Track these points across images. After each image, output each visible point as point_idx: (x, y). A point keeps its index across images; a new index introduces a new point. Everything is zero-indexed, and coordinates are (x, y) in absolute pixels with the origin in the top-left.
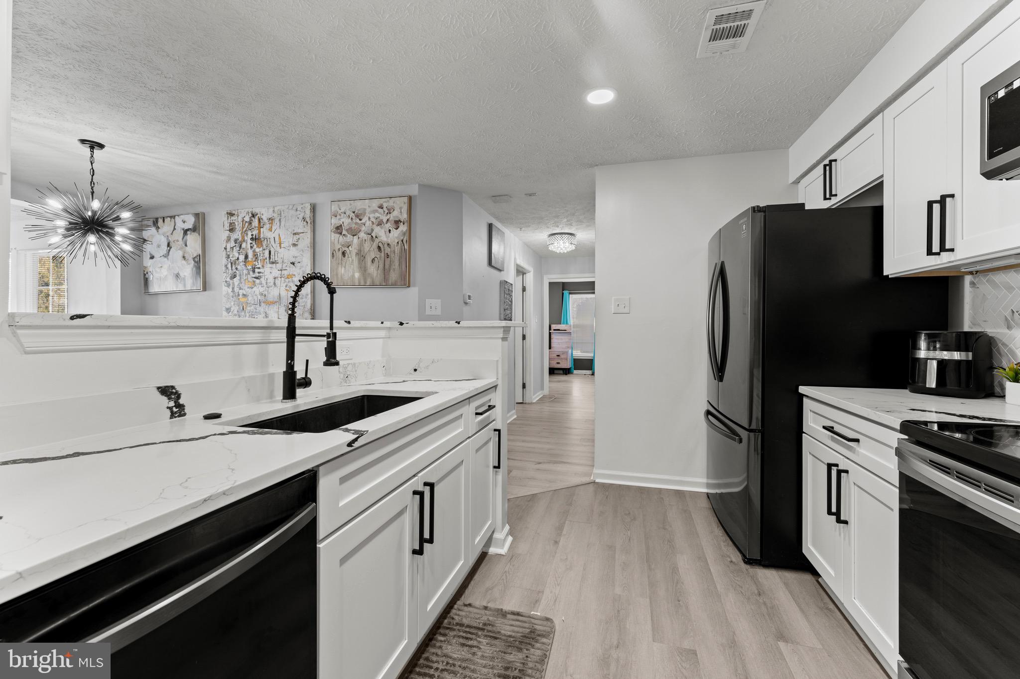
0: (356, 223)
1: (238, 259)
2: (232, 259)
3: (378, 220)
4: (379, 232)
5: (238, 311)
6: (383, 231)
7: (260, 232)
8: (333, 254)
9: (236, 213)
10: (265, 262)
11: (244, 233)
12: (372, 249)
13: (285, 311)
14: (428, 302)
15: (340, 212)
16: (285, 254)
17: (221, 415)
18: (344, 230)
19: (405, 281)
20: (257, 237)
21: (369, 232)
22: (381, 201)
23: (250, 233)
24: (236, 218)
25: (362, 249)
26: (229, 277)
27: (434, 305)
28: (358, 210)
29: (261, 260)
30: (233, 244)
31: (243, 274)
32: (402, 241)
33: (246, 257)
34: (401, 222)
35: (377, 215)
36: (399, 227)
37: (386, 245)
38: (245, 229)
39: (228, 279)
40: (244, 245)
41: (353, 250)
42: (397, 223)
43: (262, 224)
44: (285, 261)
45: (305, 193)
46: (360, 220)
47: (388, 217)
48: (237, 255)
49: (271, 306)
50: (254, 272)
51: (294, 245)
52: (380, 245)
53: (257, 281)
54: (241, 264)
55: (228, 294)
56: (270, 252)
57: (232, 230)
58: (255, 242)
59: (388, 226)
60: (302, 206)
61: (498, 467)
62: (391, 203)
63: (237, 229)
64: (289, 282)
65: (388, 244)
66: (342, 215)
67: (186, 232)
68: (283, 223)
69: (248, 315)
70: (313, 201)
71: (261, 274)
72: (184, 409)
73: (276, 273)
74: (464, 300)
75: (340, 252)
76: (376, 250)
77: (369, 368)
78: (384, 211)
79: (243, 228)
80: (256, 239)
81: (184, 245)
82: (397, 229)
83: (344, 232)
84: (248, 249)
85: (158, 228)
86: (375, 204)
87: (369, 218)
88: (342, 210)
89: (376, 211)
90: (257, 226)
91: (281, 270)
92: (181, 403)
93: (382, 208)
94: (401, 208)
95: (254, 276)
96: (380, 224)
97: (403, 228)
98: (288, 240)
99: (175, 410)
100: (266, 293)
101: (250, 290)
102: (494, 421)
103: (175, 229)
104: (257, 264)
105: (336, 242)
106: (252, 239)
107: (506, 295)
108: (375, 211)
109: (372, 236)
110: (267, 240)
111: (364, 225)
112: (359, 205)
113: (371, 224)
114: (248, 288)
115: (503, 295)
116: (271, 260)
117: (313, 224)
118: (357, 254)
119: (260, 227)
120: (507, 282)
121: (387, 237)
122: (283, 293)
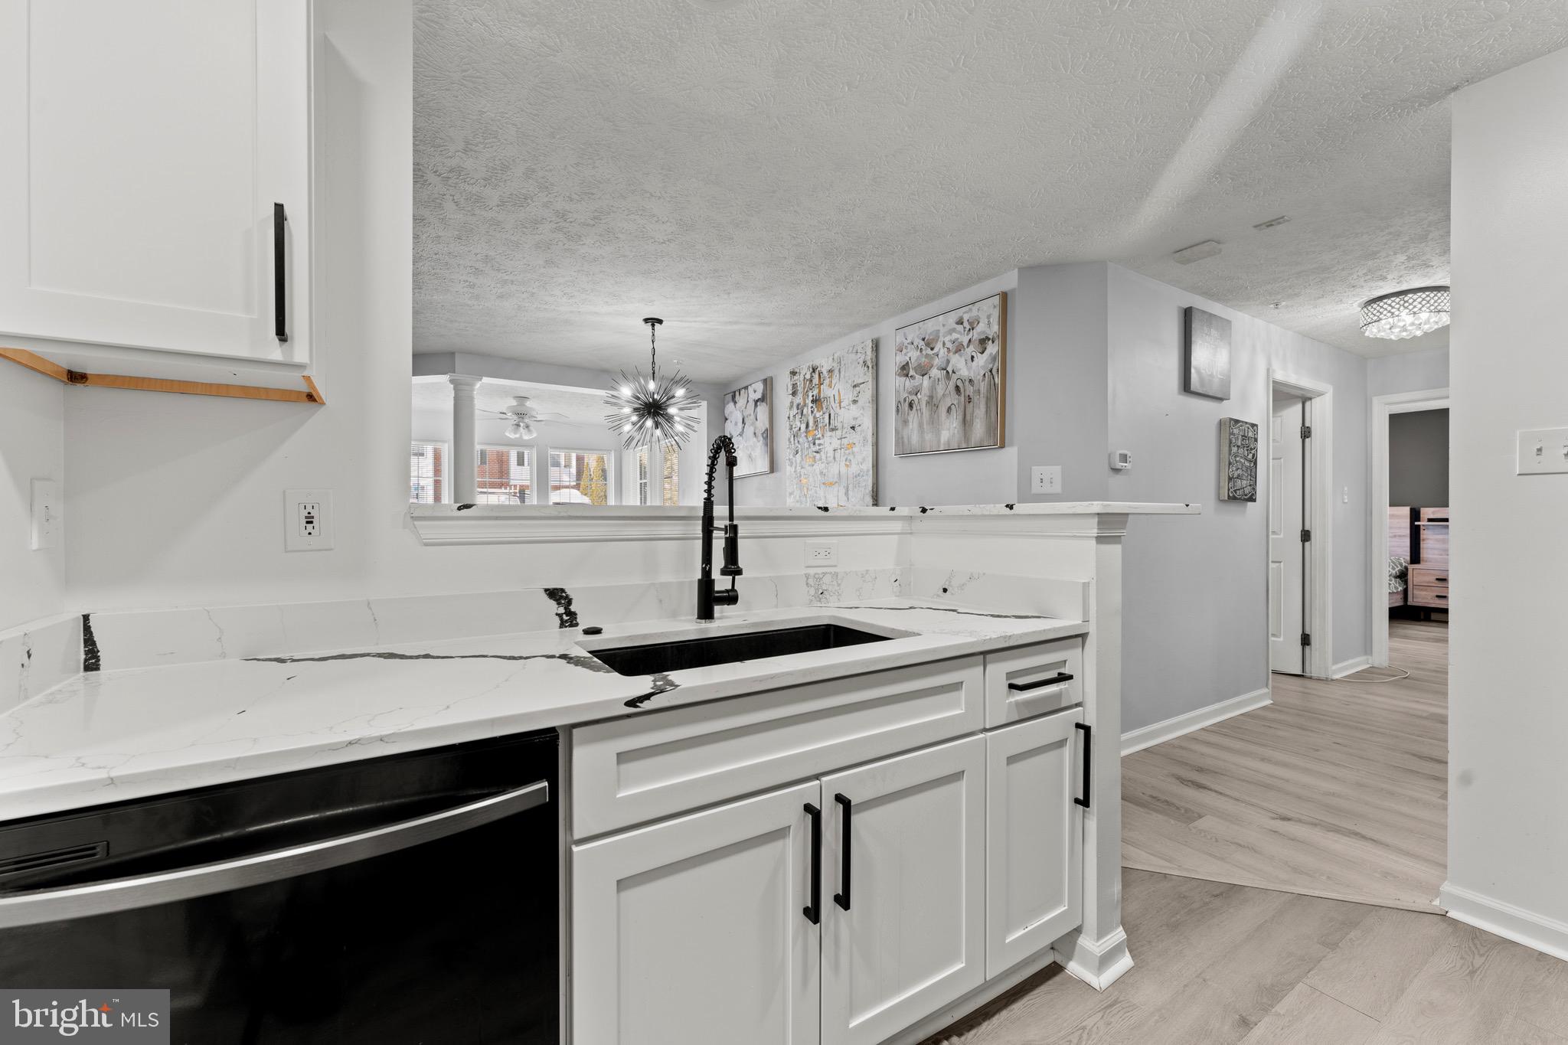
0: (927, 356)
1: (800, 429)
2: (794, 430)
3: (956, 344)
4: (958, 362)
5: (800, 498)
6: (963, 360)
7: (820, 391)
8: (897, 407)
9: (798, 371)
10: (825, 430)
11: (806, 394)
12: (947, 392)
14: (1037, 471)
16: (846, 415)
17: (602, 629)
18: (911, 370)
19: (998, 438)
20: (817, 398)
21: (943, 366)
22: (960, 312)
23: (811, 398)
24: (798, 376)
25: (934, 395)
26: (792, 453)
27: (1048, 476)
28: (929, 335)
29: (821, 427)
30: (795, 411)
31: (805, 449)
32: (991, 371)
33: (808, 425)
34: (989, 339)
35: (955, 336)
36: (986, 348)
37: (967, 383)
38: (806, 390)
39: (791, 457)
40: (805, 411)
41: (923, 397)
42: (983, 342)
43: (822, 380)
44: (845, 426)
45: (866, 326)
46: (932, 349)
47: (970, 336)
48: (798, 424)
49: (831, 489)
51: (855, 402)
52: (959, 384)
53: (818, 455)
54: (803, 435)
55: (791, 475)
56: (830, 415)
57: (794, 394)
58: (816, 404)
59: (970, 350)
60: (863, 345)
61: (1084, 802)
62: (974, 312)
63: (799, 391)
64: (850, 454)
65: (970, 381)
66: (909, 346)
67: (756, 402)
68: (842, 373)
70: (875, 336)
71: (821, 447)
72: (576, 618)
73: (836, 443)
74: (1110, 464)
75: (907, 404)
76: (953, 392)
77: (864, 581)
78: (965, 328)
79: (804, 389)
80: (816, 401)
81: (755, 419)
82: (982, 353)
83: (912, 373)
84: (809, 415)
85: (735, 403)
86: (952, 318)
87: (944, 344)
88: (909, 341)
89: (954, 330)
90: (817, 382)
91: (841, 439)
92: (572, 610)
93: (962, 324)
94: (989, 317)
95: (815, 449)
96: (959, 349)
97: (992, 349)
98: (848, 396)
99: (565, 618)
100: (827, 472)
101: (811, 468)
102: (1078, 705)
103: (748, 401)
104: (817, 433)
105: (902, 388)
106: (812, 401)
107: (1235, 449)
108: (951, 331)
109: (948, 372)
110: (827, 401)
111: (937, 355)
112: (930, 327)
113: (946, 353)
114: (809, 466)
115: (1227, 448)
116: (831, 427)
117: (875, 368)
118: (928, 403)
119: (820, 384)
120: (1237, 421)
121: (969, 369)
122: (843, 470)
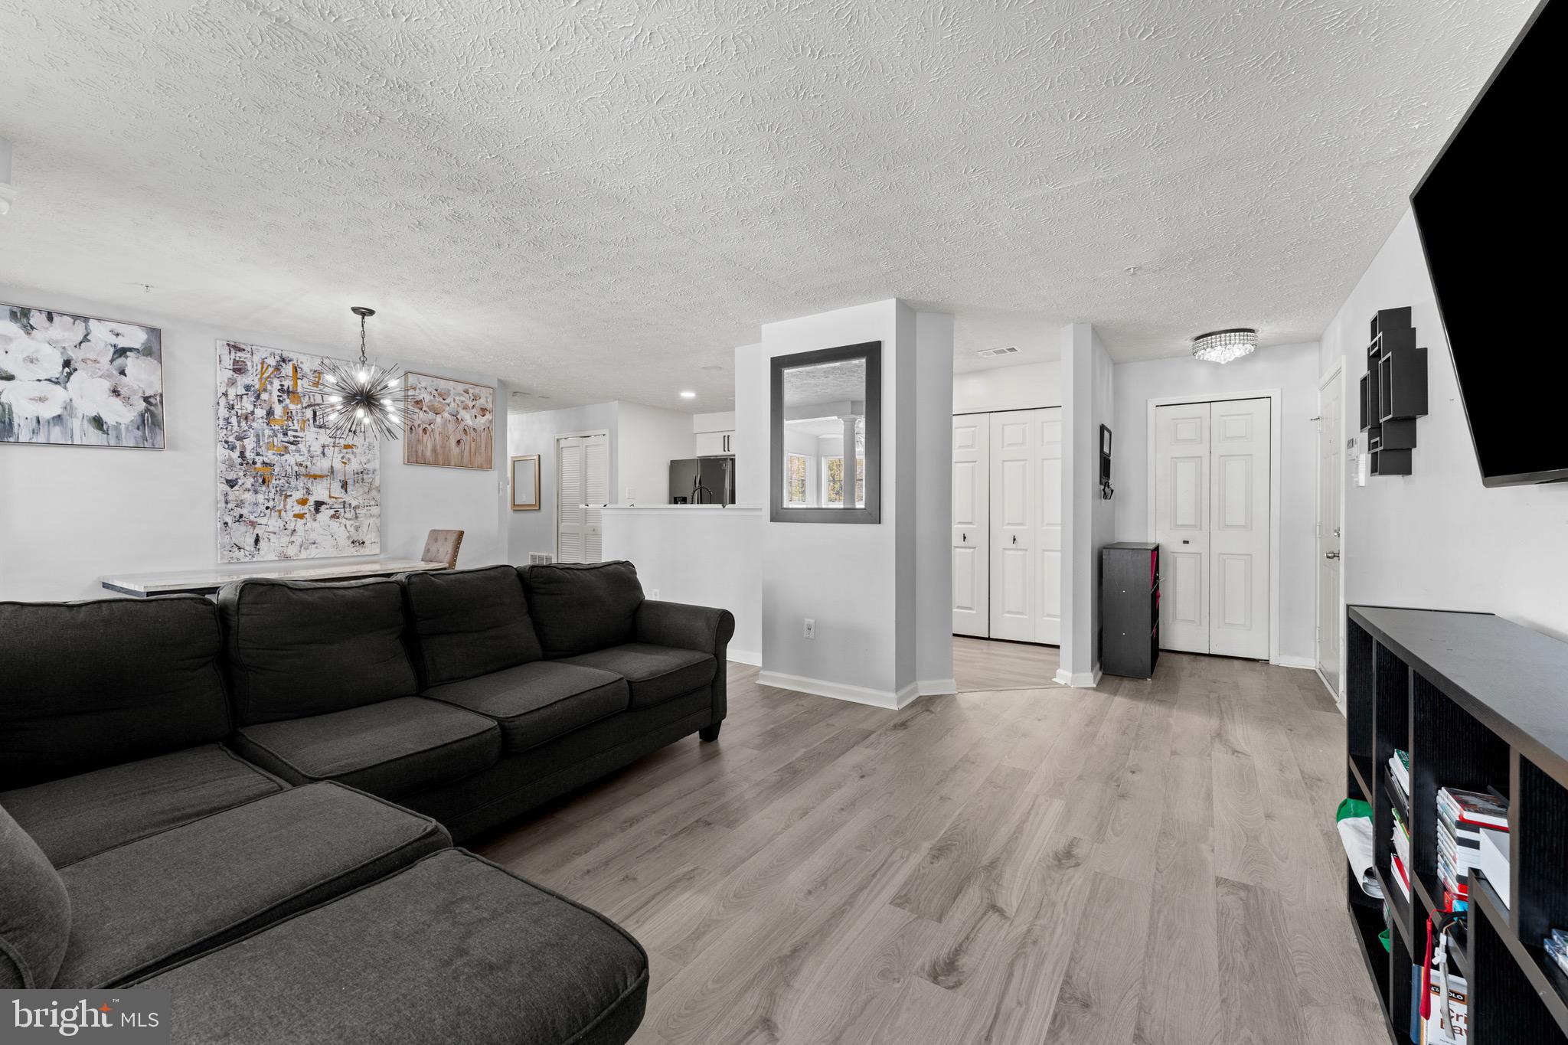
0: (440, 402)
1: (253, 413)
2: (240, 412)
3: (464, 404)
5: (253, 485)
6: (468, 416)
7: (296, 384)
8: (411, 429)
9: (248, 349)
10: (306, 425)
11: (266, 382)
12: (458, 431)
13: (342, 487)
15: (419, 386)
16: (341, 419)
18: (425, 406)
20: (291, 389)
21: (455, 414)
22: (467, 386)
23: (277, 384)
24: (249, 355)
25: (447, 430)
26: (234, 435)
28: (442, 389)
29: (298, 420)
30: (241, 391)
31: (264, 435)
32: (489, 428)
33: (270, 413)
34: (488, 411)
35: (463, 399)
37: (472, 429)
38: (266, 375)
40: (264, 396)
41: (435, 428)
42: (484, 411)
43: (299, 375)
44: (340, 427)
46: (444, 399)
47: (474, 403)
48: (250, 408)
49: (317, 480)
50: (285, 434)
52: (466, 428)
53: (292, 447)
54: (260, 421)
55: (230, 459)
56: (315, 413)
57: (239, 369)
58: (288, 396)
59: (474, 411)
62: (477, 390)
63: (251, 372)
64: (347, 453)
65: (474, 429)
66: (423, 390)
69: (273, 491)
71: (299, 439)
73: (325, 440)
75: (422, 429)
76: (462, 432)
78: (468, 397)
79: (261, 372)
80: (288, 392)
81: (116, 373)
82: (483, 416)
83: (425, 408)
84: (274, 403)
85: (29, 327)
87: (454, 400)
88: (423, 385)
90: (291, 374)
91: (335, 438)
93: (468, 394)
94: (487, 398)
95: (286, 439)
96: (465, 408)
97: (488, 416)
100: (309, 464)
101: (276, 458)
103: (85, 340)
104: (290, 424)
106: (281, 390)
108: (460, 395)
109: (458, 419)
110: (309, 397)
111: (449, 406)
112: (443, 385)
114: (274, 454)
116: (318, 423)
118: (442, 433)
119: (295, 378)
121: (474, 422)
122: (338, 466)
